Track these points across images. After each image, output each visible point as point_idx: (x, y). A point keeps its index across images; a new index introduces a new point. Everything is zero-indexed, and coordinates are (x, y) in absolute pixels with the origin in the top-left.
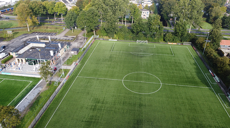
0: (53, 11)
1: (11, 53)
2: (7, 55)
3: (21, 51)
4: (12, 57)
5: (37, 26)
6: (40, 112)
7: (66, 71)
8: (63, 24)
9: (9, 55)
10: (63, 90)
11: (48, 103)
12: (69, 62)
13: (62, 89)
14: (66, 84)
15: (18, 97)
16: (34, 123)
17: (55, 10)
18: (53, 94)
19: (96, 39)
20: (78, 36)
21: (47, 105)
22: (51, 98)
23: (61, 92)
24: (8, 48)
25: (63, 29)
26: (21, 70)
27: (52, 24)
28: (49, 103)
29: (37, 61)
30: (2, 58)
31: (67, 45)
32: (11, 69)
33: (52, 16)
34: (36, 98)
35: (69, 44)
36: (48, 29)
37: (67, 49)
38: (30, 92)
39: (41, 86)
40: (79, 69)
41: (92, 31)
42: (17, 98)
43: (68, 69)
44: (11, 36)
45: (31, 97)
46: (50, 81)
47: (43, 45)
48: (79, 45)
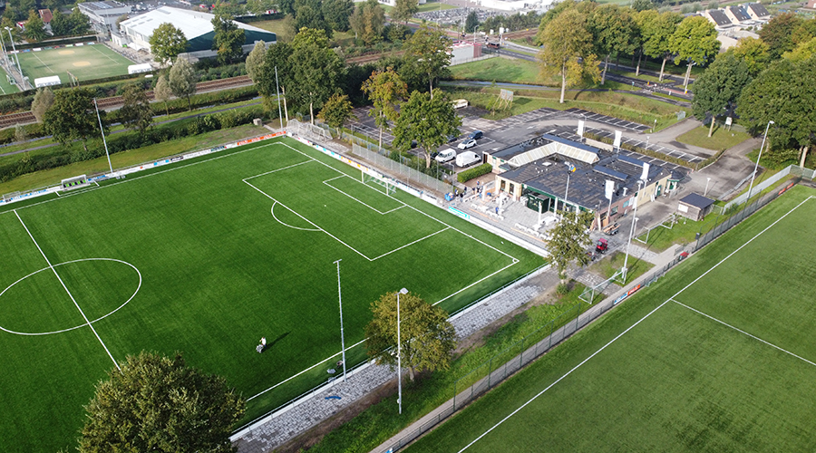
0: (663, 47)
1: (490, 157)
2: (478, 159)
3: (519, 160)
4: (489, 171)
5: (591, 90)
6: (509, 364)
7: (636, 267)
8: (684, 98)
9: (482, 163)
10: (603, 326)
11: (542, 345)
12: (658, 239)
13: (600, 321)
14: (620, 308)
15: (467, 292)
16: (481, 389)
17: (672, 44)
18: (567, 326)
19: (801, 184)
20: (725, 154)
21: (538, 353)
22: (557, 335)
23: (595, 330)
24: (488, 141)
25: (676, 116)
26: (500, 217)
27: (645, 91)
28: (546, 348)
29: (553, 201)
30: (463, 167)
31: (670, 176)
32: (476, 206)
33: (651, 64)
34: (513, 316)
35: (680, 176)
36: (625, 107)
37: (667, 191)
38: (501, 291)
39: (537, 285)
40: (687, 275)
41: (794, 144)
42: (463, 294)
43: (645, 263)
44: (507, 109)
45: (499, 305)
46: (573, 280)
47: (590, 158)
48: (716, 189)
